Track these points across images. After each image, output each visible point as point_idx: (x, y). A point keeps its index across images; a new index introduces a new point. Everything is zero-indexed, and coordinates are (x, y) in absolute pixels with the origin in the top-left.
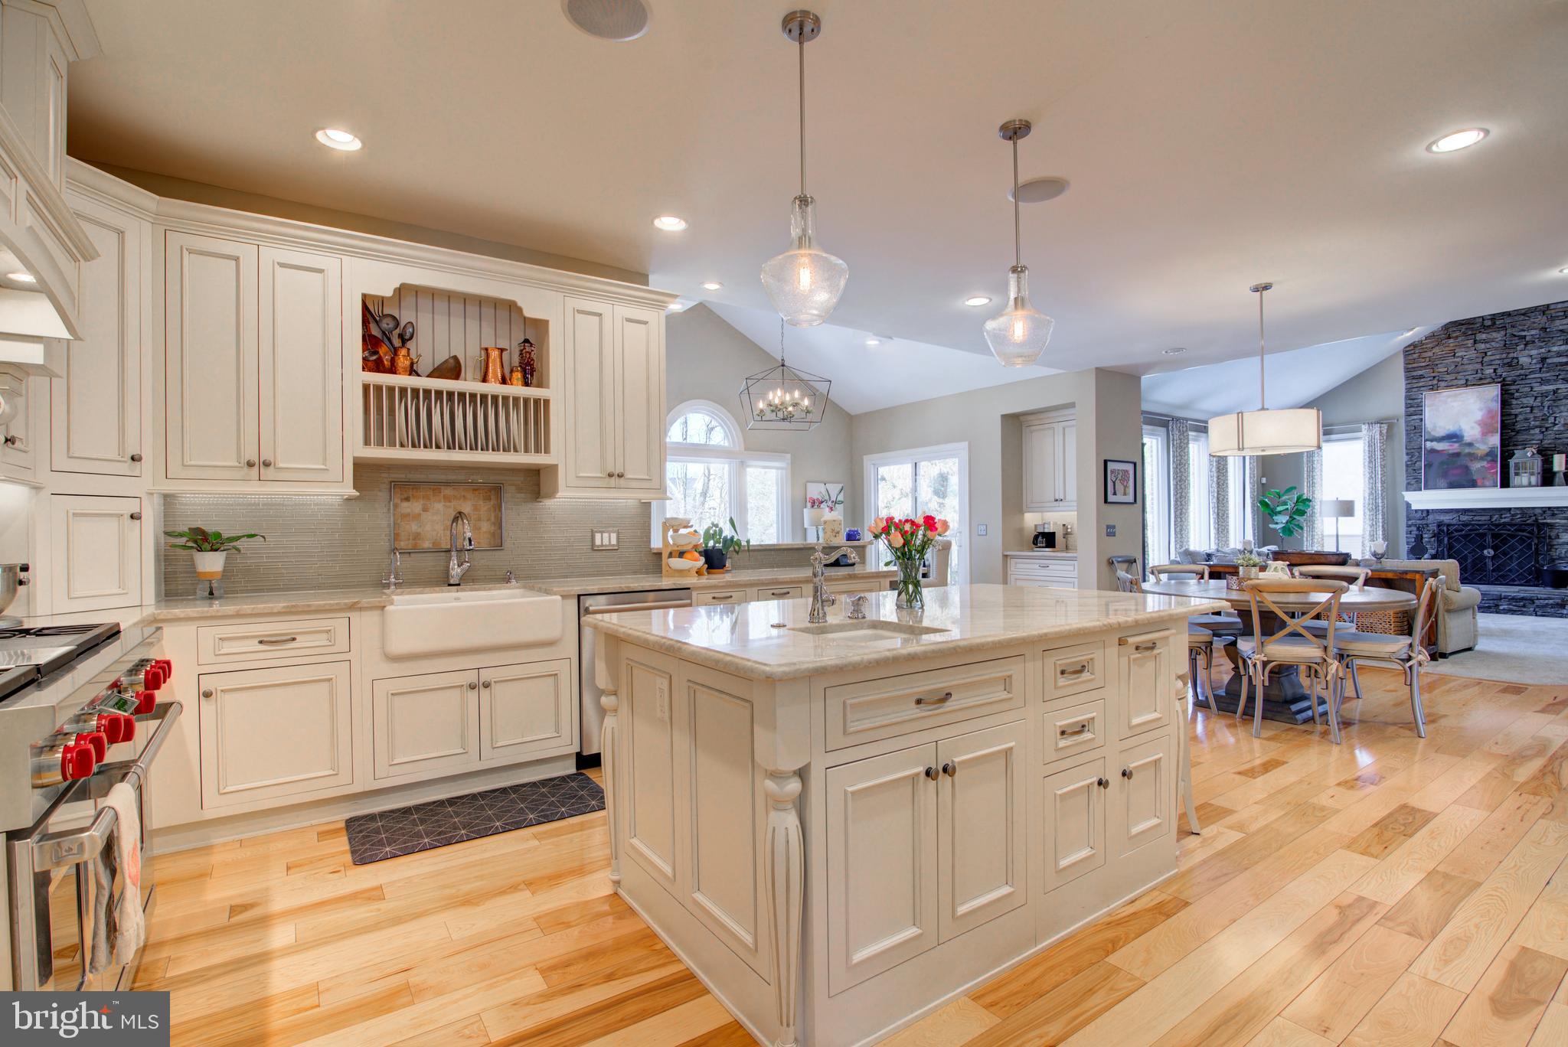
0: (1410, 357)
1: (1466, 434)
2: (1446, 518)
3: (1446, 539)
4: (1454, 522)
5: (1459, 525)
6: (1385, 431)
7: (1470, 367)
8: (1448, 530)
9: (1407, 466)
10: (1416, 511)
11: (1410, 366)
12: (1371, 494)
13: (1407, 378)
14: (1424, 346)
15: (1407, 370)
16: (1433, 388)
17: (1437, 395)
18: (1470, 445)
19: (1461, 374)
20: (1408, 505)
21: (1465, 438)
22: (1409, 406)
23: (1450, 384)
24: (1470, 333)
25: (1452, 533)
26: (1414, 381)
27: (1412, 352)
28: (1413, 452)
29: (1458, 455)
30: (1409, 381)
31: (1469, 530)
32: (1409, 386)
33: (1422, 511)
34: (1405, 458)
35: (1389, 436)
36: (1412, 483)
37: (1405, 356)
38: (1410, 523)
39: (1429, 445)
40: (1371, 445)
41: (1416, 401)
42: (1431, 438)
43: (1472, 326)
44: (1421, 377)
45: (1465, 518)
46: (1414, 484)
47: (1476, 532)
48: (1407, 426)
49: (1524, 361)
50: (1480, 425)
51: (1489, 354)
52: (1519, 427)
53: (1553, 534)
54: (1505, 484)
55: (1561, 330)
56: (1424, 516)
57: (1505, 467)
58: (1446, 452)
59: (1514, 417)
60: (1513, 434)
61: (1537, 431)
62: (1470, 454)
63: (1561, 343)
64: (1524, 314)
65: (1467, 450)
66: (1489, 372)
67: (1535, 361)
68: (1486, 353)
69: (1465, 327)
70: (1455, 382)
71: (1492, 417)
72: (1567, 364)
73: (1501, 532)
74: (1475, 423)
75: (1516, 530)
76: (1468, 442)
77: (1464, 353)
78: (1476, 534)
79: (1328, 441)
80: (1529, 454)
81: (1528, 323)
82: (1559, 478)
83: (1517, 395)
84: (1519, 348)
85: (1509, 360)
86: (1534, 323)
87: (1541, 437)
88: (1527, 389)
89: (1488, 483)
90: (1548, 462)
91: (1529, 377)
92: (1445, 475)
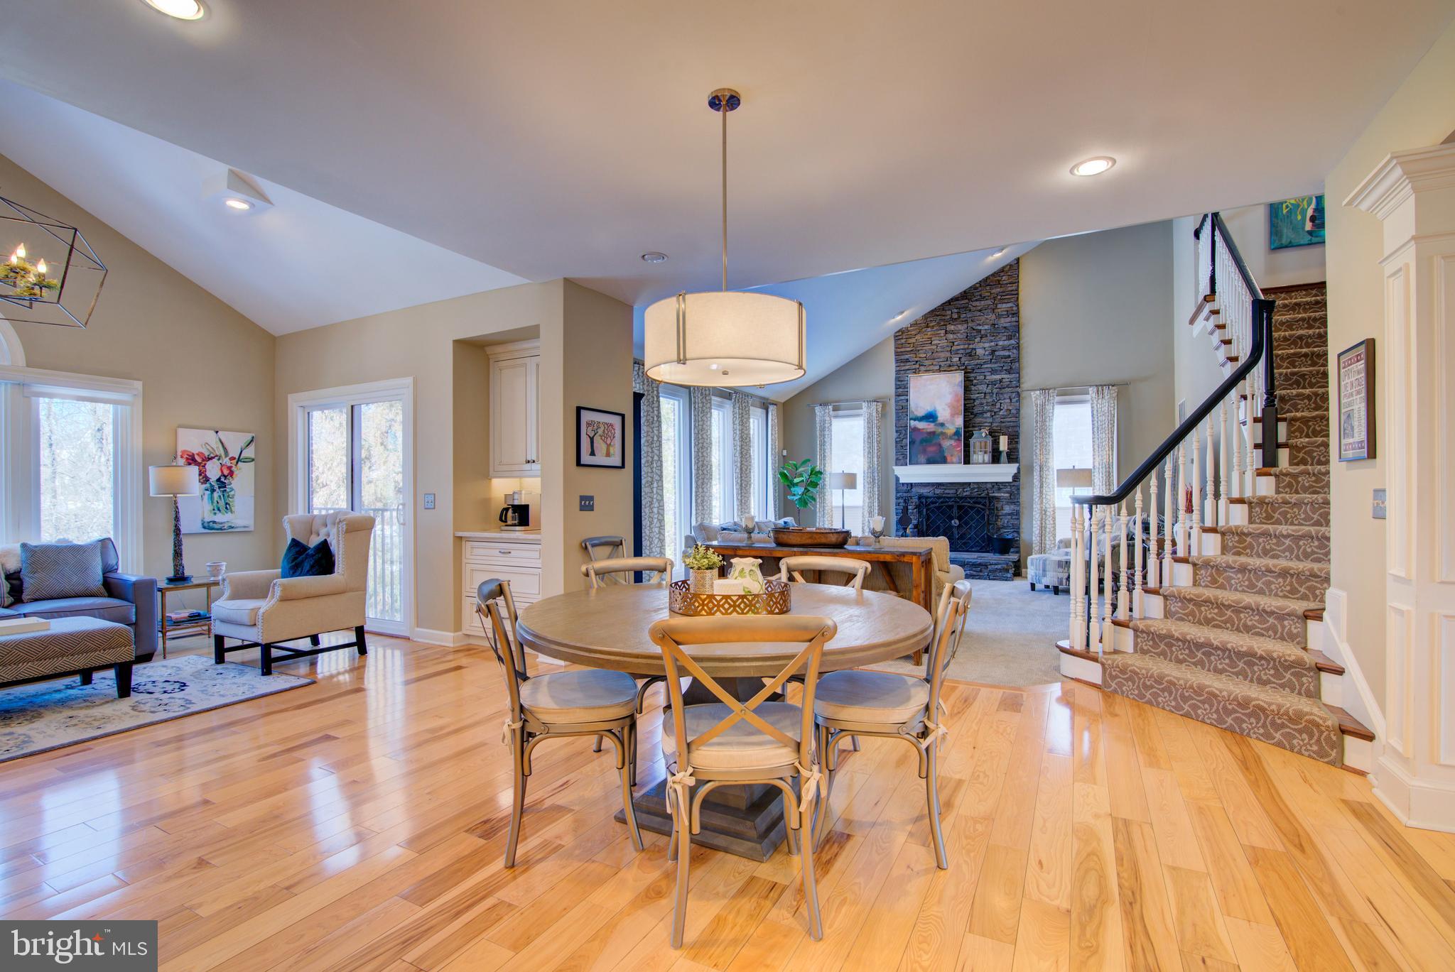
0: (899, 342)
1: (939, 415)
2: (924, 491)
3: (925, 510)
4: (930, 494)
5: (934, 497)
6: (880, 410)
7: (942, 355)
8: (926, 502)
9: (896, 442)
10: (903, 484)
11: (899, 350)
12: (869, 467)
13: (897, 361)
14: (909, 333)
15: (897, 354)
16: (916, 371)
17: (920, 378)
18: (942, 425)
19: (936, 360)
20: (897, 479)
21: (939, 419)
22: (898, 387)
23: (928, 369)
24: (942, 323)
25: (929, 505)
26: (902, 364)
27: (901, 337)
28: (901, 429)
29: (934, 433)
30: (898, 364)
31: (942, 502)
32: (898, 368)
33: (907, 484)
34: (895, 435)
35: (883, 415)
36: (901, 458)
37: (896, 340)
38: (898, 495)
39: (913, 423)
40: (869, 421)
41: (903, 383)
42: (914, 417)
43: (943, 318)
44: (907, 361)
45: (938, 491)
46: (901, 461)
47: (946, 504)
48: (896, 405)
49: (980, 352)
50: (949, 407)
51: (956, 343)
52: (976, 410)
53: (999, 506)
54: (967, 461)
55: (1005, 327)
56: (909, 488)
57: (967, 446)
58: (925, 431)
59: (972, 401)
60: (972, 416)
61: (988, 414)
62: (943, 434)
63: (1004, 338)
64: (980, 311)
65: (940, 430)
66: (956, 359)
67: (987, 353)
68: (953, 343)
69: (939, 318)
70: (932, 368)
71: (958, 401)
72: (1009, 356)
73: (964, 504)
74: (946, 405)
75: (975, 503)
76: (941, 421)
77: (939, 342)
78: (946, 506)
79: (836, 417)
80: (984, 435)
81: (983, 319)
82: (1004, 457)
83: (975, 381)
84: (976, 340)
85: (969, 351)
86: (987, 319)
87: (991, 420)
88: (982, 377)
89: (954, 460)
90: (996, 442)
91: (983, 366)
92: (924, 452)
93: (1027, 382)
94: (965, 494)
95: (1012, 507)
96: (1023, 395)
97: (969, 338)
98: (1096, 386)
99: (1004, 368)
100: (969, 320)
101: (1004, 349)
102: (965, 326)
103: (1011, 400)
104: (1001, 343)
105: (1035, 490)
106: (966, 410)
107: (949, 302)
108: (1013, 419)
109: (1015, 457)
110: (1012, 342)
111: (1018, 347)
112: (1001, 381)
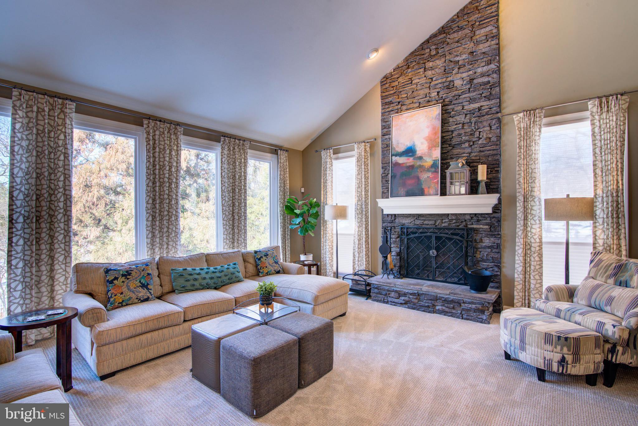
0: (384, 87)
1: (417, 149)
2: (406, 221)
3: (406, 240)
4: (411, 225)
5: (414, 228)
6: (368, 149)
7: (422, 92)
8: (407, 232)
9: (382, 177)
10: (388, 215)
11: (384, 94)
12: (359, 200)
13: (383, 104)
14: (393, 77)
15: (383, 98)
16: (398, 111)
17: (400, 117)
18: (420, 158)
19: (416, 98)
20: (382, 211)
21: (417, 153)
22: (383, 127)
23: (409, 107)
24: (422, 62)
25: (410, 234)
26: (387, 107)
27: (385, 82)
28: (385, 166)
29: (412, 167)
30: (384, 107)
31: (421, 233)
32: (383, 111)
33: (392, 215)
34: (381, 171)
35: (371, 154)
36: (385, 192)
37: (382, 86)
38: (384, 225)
39: (394, 158)
40: (360, 161)
41: (387, 123)
42: (395, 153)
43: (422, 56)
44: (391, 103)
45: (418, 222)
46: (385, 195)
47: (425, 235)
48: (382, 144)
49: (458, 83)
50: (427, 140)
51: (434, 79)
52: (454, 141)
53: (478, 238)
54: (443, 193)
55: (484, 53)
56: (393, 219)
57: (443, 177)
58: (404, 165)
59: (450, 133)
60: (450, 148)
61: (467, 145)
62: (421, 167)
63: (483, 64)
64: (458, 42)
65: (418, 163)
66: (434, 94)
67: (465, 82)
68: (432, 79)
69: (418, 57)
70: (412, 106)
71: (435, 133)
72: (489, 82)
73: (442, 235)
74: (424, 138)
75: (452, 234)
76: (419, 155)
77: (418, 81)
78: (425, 236)
79: (337, 159)
80: (460, 165)
81: (461, 49)
82: (482, 187)
83: (453, 113)
84: (454, 72)
85: (447, 84)
86: (465, 48)
87: (469, 150)
88: (460, 108)
89: (431, 192)
90: (474, 172)
91: (461, 97)
92: (404, 185)
93: (509, 105)
94: (443, 225)
95: (492, 239)
96: (505, 120)
97: (446, 72)
98: (598, 97)
99: (483, 95)
100: (447, 53)
101: (483, 75)
102: (443, 60)
103: (491, 127)
104: (479, 70)
105: (518, 223)
106: (443, 142)
107: (427, 41)
108: (494, 147)
109: (495, 187)
110: (492, 66)
111: (498, 71)
112: (479, 109)
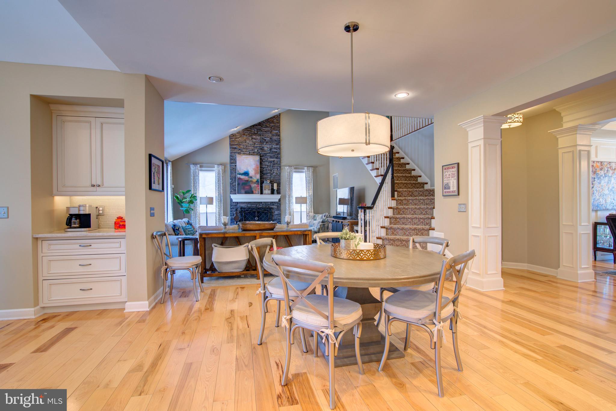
0: (232, 140)
1: (250, 173)
2: (243, 205)
3: (243, 214)
4: (246, 207)
6: (223, 169)
7: (250, 148)
9: (231, 184)
10: (234, 202)
11: (232, 143)
12: (219, 195)
13: (231, 148)
14: (236, 136)
15: (231, 145)
16: (239, 153)
17: (241, 156)
18: (251, 177)
19: (248, 150)
20: (231, 200)
21: (250, 175)
22: (231, 159)
23: (245, 153)
24: (250, 134)
25: (245, 211)
26: (233, 150)
27: (232, 137)
28: (233, 179)
29: (247, 181)
30: (231, 149)
31: (251, 210)
32: (231, 151)
33: (236, 202)
34: (230, 181)
35: (224, 171)
36: (232, 191)
37: (230, 139)
38: (232, 207)
39: (239, 176)
40: (219, 174)
41: (233, 158)
42: (239, 173)
43: (251, 132)
44: (235, 148)
45: (249, 206)
46: (234, 192)
47: (252, 211)
48: (230, 167)
49: (266, 148)
50: (254, 170)
51: (256, 144)
52: (264, 172)
53: (273, 211)
54: (262, 193)
55: (275, 140)
56: (236, 204)
57: (261, 187)
58: (244, 179)
59: (263, 168)
60: (263, 175)
61: (269, 174)
62: (251, 181)
63: (275, 144)
64: (266, 132)
65: (250, 179)
66: (256, 150)
67: (268, 149)
68: (255, 143)
69: (249, 132)
70: (246, 153)
71: (258, 168)
72: (277, 152)
73: (260, 211)
74: (253, 169)
75: (264, 210)
76: (251, 176)
77: (249, 142)
78: (253, 212)
79: (201, 170)
80: (268, 183)
81: (267, 135)
82: (275, 192)
83: (264, 160)
84: (264, 144)
85: (262, 147)
86: (268, 135)
87: (270, 177)
88: (267, 159)
89: (257, 192)
90: (272, 186)
91: (267, 155)
92: (244, 188)
93: (283, 163)
94: (260, 206)
95: (278, 211)
96: (282, 167)
97: (261, 142)
98: (307, 167)
99: (275, 156)
100: (261, 135)
101: (275, 148)
102: (260, 137)
103: (277, 169)
104: (274, 146)
105: (287, 205)
106: (261, 172)
107: (254, 126)
108: (279, 177)
109: (279, 192)
110: (278, 146)
111: (280, 149)
112: (274, 161)
